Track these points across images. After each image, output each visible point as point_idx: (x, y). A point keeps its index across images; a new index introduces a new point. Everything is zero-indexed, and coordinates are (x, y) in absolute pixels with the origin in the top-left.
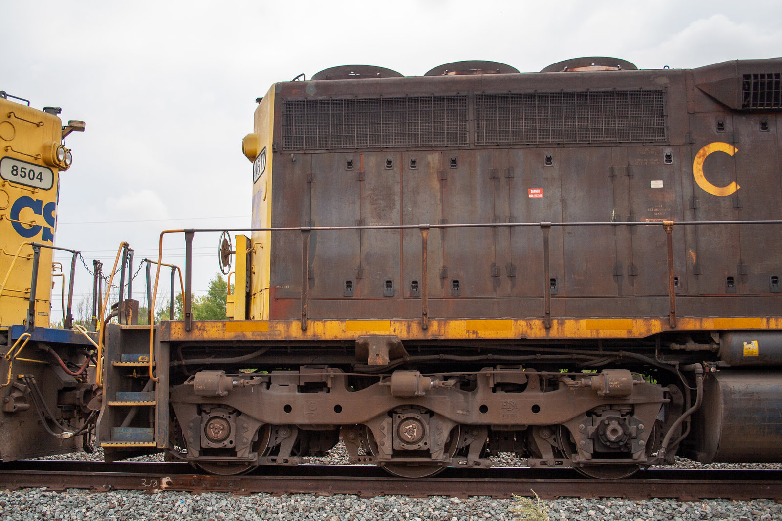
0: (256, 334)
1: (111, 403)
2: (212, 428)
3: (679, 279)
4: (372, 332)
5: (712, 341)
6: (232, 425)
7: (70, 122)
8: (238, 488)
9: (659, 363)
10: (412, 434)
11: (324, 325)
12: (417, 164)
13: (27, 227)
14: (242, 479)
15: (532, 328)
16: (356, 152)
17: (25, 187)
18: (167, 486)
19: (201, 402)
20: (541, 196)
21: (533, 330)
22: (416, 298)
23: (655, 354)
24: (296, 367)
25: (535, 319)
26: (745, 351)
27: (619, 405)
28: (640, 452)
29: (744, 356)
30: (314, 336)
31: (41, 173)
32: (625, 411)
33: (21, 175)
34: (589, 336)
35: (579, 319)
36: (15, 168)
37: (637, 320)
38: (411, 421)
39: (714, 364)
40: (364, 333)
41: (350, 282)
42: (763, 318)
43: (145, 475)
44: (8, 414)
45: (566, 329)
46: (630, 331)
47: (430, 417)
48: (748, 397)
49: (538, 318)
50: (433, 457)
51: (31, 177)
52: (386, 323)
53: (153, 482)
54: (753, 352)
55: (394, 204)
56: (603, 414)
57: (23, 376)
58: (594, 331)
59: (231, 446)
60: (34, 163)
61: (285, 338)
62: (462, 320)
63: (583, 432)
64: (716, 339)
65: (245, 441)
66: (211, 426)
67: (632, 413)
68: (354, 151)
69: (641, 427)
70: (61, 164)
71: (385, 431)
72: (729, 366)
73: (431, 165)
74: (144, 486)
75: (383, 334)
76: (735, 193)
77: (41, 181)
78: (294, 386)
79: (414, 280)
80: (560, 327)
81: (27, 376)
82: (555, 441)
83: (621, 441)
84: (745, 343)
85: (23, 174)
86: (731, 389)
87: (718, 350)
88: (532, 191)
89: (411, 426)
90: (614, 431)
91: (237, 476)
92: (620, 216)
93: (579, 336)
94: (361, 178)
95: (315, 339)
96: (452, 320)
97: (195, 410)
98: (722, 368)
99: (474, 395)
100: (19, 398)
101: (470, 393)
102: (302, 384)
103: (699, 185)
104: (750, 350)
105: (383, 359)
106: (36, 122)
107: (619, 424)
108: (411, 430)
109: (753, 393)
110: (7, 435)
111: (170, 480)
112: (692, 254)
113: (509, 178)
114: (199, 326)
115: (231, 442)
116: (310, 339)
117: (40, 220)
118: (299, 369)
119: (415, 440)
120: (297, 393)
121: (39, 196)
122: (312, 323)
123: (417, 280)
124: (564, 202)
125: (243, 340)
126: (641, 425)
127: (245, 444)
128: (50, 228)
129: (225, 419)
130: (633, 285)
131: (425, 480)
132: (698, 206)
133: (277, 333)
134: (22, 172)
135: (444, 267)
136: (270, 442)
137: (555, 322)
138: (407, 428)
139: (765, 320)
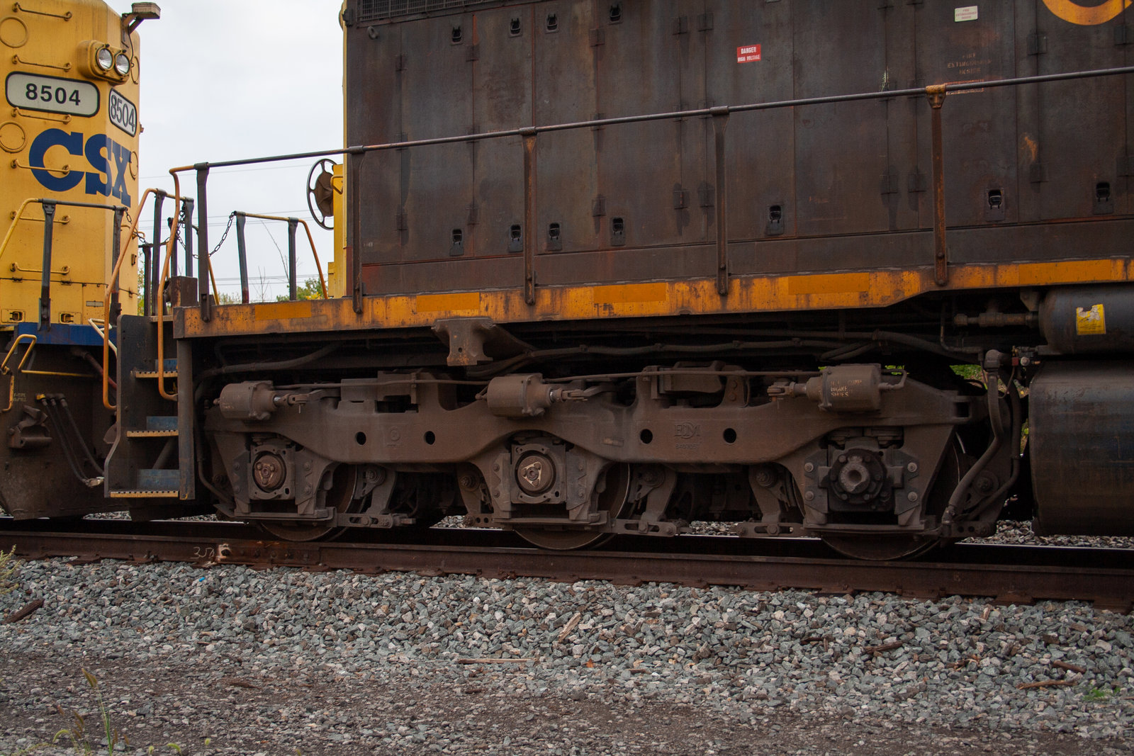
0: (295, 322)
1: (131, 434)
2: (261, 470)
3: (1002, 192)
4: (455, 313)
5: (1024, 310)
6: (289, 464)
7: (133, 6)
8: (314, 562)
9: (946, 351)
10: (535, 479)
11: (386, 303)
12: (557, 22)
13: (59, 176)
14: (321, 548)
15: (699, 296)
16: (465, 12)
17: (51, 116)
18: (225, 557)
19: (246, 430)
20: (757, 57)
21: (700, 300)
22: (557, 251)
23: (939, 333)
24: (371, 373)
25: (704, 279)
26: (1079, 325)
27: (872, 428)
28: (908, 514)
29: (1079, 334)
30: (373, 322)
31: (76, 92)
32: (885, 438)
33: (42, 98)
34: (793, 306)
35: (778, 277)
36: (32, 88)
37: (878, 274)
38: (533, 457)
39: (1029, 351)
40: (443, 314)
41: (459, 231)
42: (1115, 259)
43: (198, 540)
44: (15, 451)
45: (754, 294)
46: (864, 295)
47: (567, 450)
48: (1081, 413)
49: (708, 277)
50: (573, 516)
51: (61, 99)
52: (474, 295)
53: (210, 551)
54: (1094, 326)
55: (523, 96)
56: (848, 443)
57: (42, 396)
58: (802, 296)
59: (286, 497)
60: (64, 77)
61: (334, 326)
62: (586, 286)
63: (812, 475)
64: (1030, 304)
65: (307, 488)
66: (259, 467)
67: (899, 443)
68: (462, 10)
69: (912, 467)
70: (108, 75)
71: (500, 474)
72: (1058, 353)
73: (580, 21)
74: (197, 556)
75: (470, 315)
76: (1119, 15)
77: (77, 104)
78: (369, 402)
79: (553, 222)
80: (744, 293)
81: (51, 396)
82: (783, 492)
83: (866, 492)
84: (1079, 310)
85: (46, 96)
86: (1050, 397)
87: (1036, 322)
88: (743, 51)
89: (532, 465)
90: (854, 475)
91: (312, 543)
92: (896, 82)
93: (775, 307)
94: (473, 55)
95: (375, 327)
96: (572, 287)
97: (241, 443)
98: (1046, 359)
99: (631, 412)
100: (32, 427)
101: (625, 409)
102: (381, 399)
103: (1049, 7)
104: (1090, 323)
105: (469, 356)
106: (62, 12)
107: (864, 462)
108: (535, 471)
109: (1092, 404)
110: (20, 482)
111: (228, 548)
112: (1031, 144)
113: (706, 31)
114: (221, 313)
115: (287, 491)
116: (368, 328)
117: (81, 163)
118: (375, 376)
119: (539, 488)
120: (375, 414)
121: (75, 126)
122: (370, 301)
123: (558, 222)
124: (796, 64)
125: (278, 332)
126: (911, 464)
127: (308, 493)
128: (98, 175)
129: (278, 456)
130: (916, 209)
131: (578, 553)
132: (1044, 49)
133: (323, 319)
134: (43, 92)
135: (600, 196)
136: (357, 492)
137: (736, 283)
138: (527, 468)
139: (1120, 264)
